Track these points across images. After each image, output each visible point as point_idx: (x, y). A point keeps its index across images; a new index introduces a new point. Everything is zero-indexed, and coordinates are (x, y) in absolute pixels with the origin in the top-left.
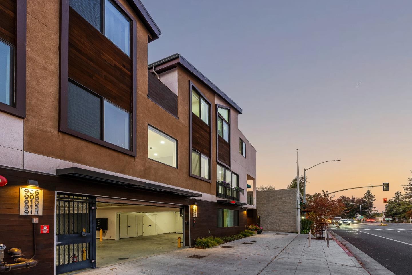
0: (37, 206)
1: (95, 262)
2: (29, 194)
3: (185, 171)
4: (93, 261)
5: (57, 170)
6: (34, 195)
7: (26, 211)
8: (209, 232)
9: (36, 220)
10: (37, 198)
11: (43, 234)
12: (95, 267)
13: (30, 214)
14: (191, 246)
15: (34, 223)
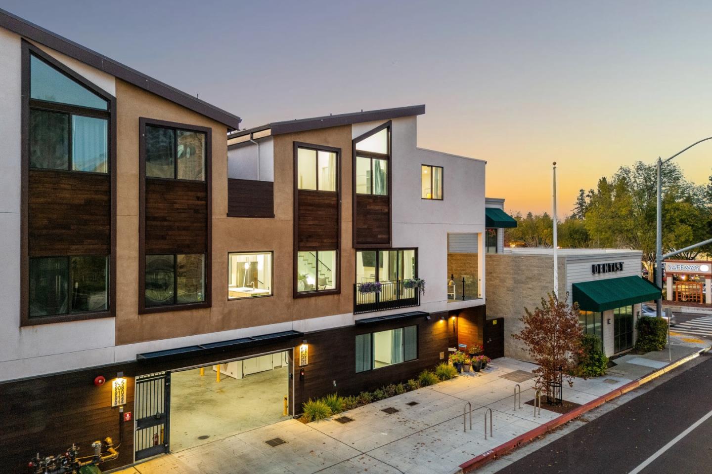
0: (122, 395)
1: (168, 446)
2: (118, 386)
3: (287, 293)
4: (166, 446)
5: (137, 355)
6: (121, 385)
7: (116, 402)
8: (335, 385)
9: (121, 409)
10: (123, 388)
11: (127, 421)
12: (169, 452)
13: (118, 404)
14: (295, 415)
15: (120, 413)
